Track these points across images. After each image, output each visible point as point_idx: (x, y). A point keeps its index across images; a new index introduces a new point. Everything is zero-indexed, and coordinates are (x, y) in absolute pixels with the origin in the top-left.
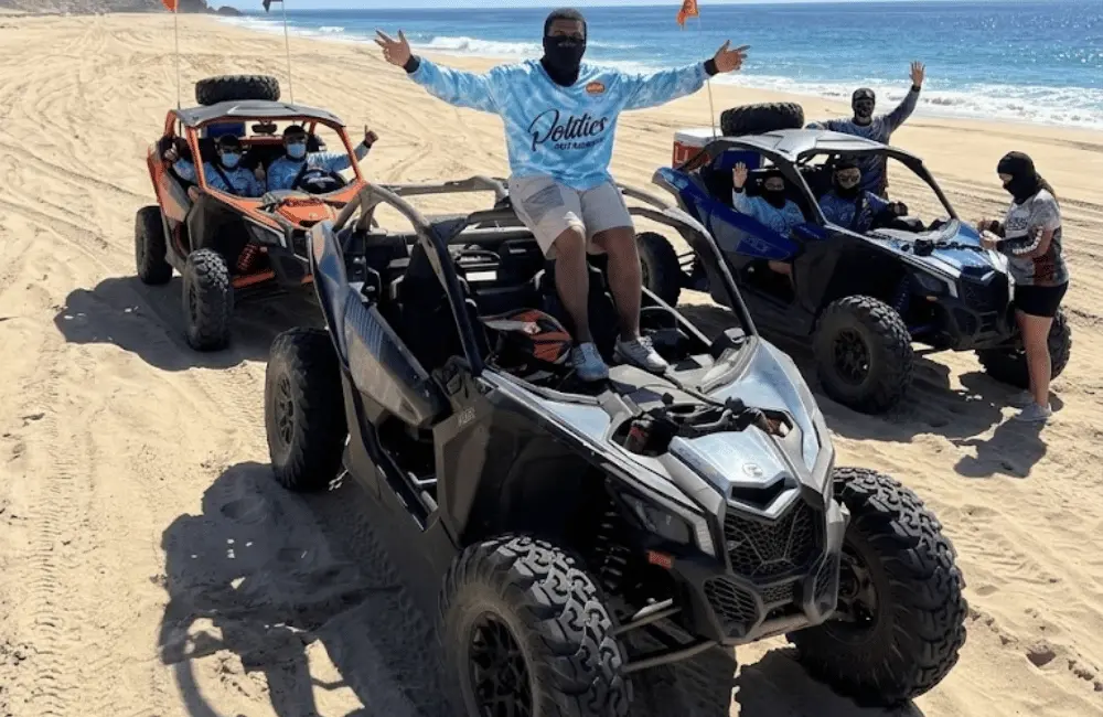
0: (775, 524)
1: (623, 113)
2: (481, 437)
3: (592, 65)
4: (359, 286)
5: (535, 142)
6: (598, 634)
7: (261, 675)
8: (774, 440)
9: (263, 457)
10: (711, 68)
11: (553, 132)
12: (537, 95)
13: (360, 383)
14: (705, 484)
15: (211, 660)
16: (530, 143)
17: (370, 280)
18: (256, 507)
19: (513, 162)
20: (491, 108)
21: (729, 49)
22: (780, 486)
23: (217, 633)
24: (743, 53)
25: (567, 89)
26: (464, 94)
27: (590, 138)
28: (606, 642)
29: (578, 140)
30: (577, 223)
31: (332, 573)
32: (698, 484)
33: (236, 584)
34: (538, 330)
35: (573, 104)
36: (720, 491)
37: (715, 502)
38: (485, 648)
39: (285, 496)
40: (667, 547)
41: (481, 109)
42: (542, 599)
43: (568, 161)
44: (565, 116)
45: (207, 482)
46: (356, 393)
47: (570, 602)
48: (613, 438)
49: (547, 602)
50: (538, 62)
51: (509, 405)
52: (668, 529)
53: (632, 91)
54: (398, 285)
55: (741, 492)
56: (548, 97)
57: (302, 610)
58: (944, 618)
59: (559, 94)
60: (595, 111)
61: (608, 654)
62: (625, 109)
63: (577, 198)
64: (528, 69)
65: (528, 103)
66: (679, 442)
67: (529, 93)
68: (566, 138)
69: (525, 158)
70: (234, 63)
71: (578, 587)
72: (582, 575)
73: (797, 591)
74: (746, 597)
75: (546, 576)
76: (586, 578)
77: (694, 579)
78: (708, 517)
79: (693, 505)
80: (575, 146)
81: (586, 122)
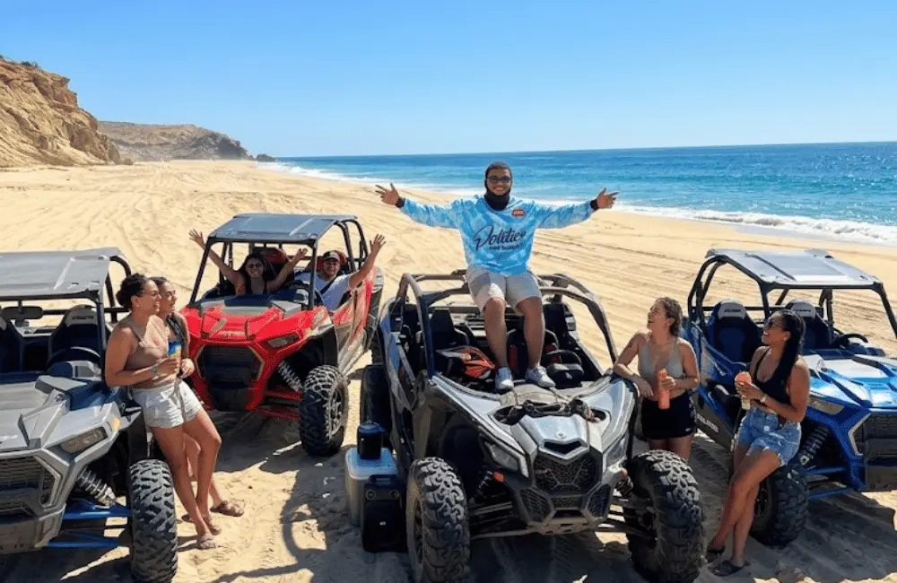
0: (567, 464)
1: (537, 230)
3: (518, 197)
5: (478, 244)
6: (453, 503)
7: (322, 532)
8: (588, 426)
10: (594, 205)
11: (490, 238)
12: (480, 216)
14: (530, 439)
15: (302, 524)
16: (475, 246)
19: (468, 260)
20: (452, 225)
21: (606, 194)
22: (577, 444)
23: (308, 513)
24: (614, 196)
25: (500, 212)
26: (433, 219)
27: (514, 244)
28: (458, 506)
29: (506, 245)
32: (526, 438)
33: (325, 496)
34: (470, 358)
35: (503, 222)
36: (537, 444)
37: (532, 449)
40: (504, 471)
41: (446, 227)
42: (432, 500)
43: (499, 258)
48: (495, 415)
49: (431, 485)
50: (482, 197)
52: (505, 462)
53: (544, 216)
55: (549, 445)
56: (486, 217)
59: (494, 216)
60: (518, 226)
62: (540, 227)
63: (504, 280)
65: (473, 222)
66: (527, 419)
67: (475, 216)
68: (498, 243)
69: (472, 256)
70: (271, 200)
71: (449, 480)
72: (453, 474)
73: (580, 503)
74: (544, 501)
75: (435, 472)
76: (455, 476)
77: (516, 488)
78: (527, 456)
79: (521, 450)
80: (504, 248)
81: (512, 233)
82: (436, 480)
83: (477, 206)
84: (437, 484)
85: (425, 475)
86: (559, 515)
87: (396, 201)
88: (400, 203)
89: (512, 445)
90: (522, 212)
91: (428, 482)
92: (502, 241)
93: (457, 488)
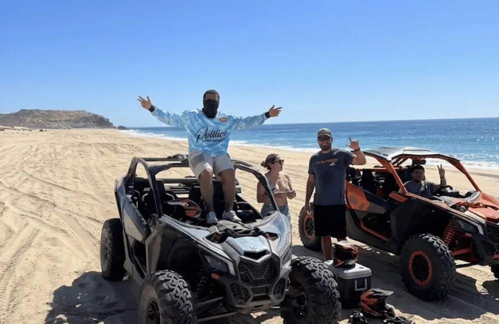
0: (259, 265)
2: (159, 240)
4: (130, 196)
5: (198, 138)
6: (185, 299)
8: (268, 242)
9: (99, 270)
10: (268, 115)
11: (206, 135)
12: (200, 121)
13: (128, 232)
14: (235, 251)
16: (195, 140)
17: (136, 195)
18: (92, 285)
21: (274, 108)
22: (264, 253)
23: (65, 318)
25: (212, 119)
27: (220, 138)
28: (188, 302)
29: (215, 139)
30: (209, 167)
31: (114, 304)
32: (232, 250)
33: (77, 306)
34: (188, 205)
35: (213, 124)
36: (239, 253)
37: (237, 257)
38: (153, 312)
39: (105, 282)
40: (220, 273)
43: (210, 146)
44: (210, 129)
45: (76, 277)
46: (127, 235)
47: (176, 288)
48: (207, 238)
49: (168, 288)
50: (201, 110)
51: (168, 227)
52: (218, 266)
54: (145, 197)
55: (247, 254)
56: (204, 122)
57: (100, 314)
58: (328, 308)
59: (208, 121)
60: (222, 129)
61: (187, 306)
64: (197, 112)
65: (196, 124)
66: (229, 239)
67: (197, 121)
68: (210, 137)
71: (181, 284)
72: (183, 280)
73: (267, 290)
74: (246, 290)
75: (169, 280)
76: (185, 282)
77: (227, 283)
78: (234, 262)
79: (228, 258)
80: (214, 141)
81: (219, 132)
82: (171, 284)
83: (198, 114)
84: (172, 287)
85: (162, 282)
86: (255, 299)
87: (149, 108)
88: (152, 109)
89: (222, 254)
90: (224, 120)
91: (165, 285)
92: (213, 137)
93: (187, 290)
